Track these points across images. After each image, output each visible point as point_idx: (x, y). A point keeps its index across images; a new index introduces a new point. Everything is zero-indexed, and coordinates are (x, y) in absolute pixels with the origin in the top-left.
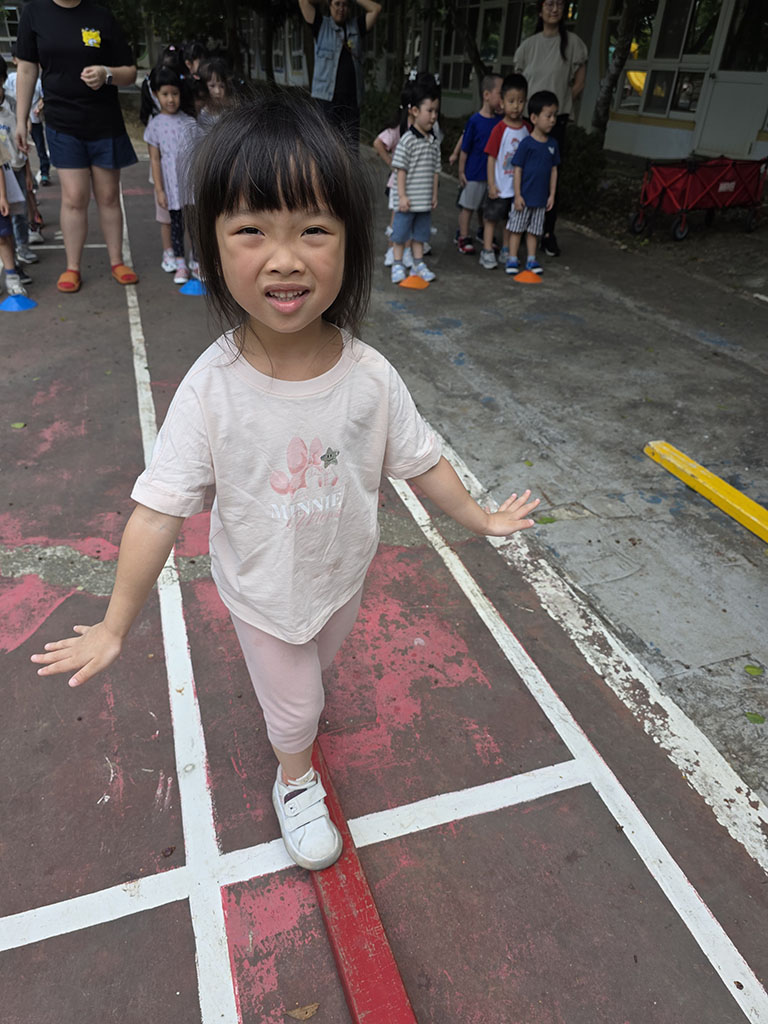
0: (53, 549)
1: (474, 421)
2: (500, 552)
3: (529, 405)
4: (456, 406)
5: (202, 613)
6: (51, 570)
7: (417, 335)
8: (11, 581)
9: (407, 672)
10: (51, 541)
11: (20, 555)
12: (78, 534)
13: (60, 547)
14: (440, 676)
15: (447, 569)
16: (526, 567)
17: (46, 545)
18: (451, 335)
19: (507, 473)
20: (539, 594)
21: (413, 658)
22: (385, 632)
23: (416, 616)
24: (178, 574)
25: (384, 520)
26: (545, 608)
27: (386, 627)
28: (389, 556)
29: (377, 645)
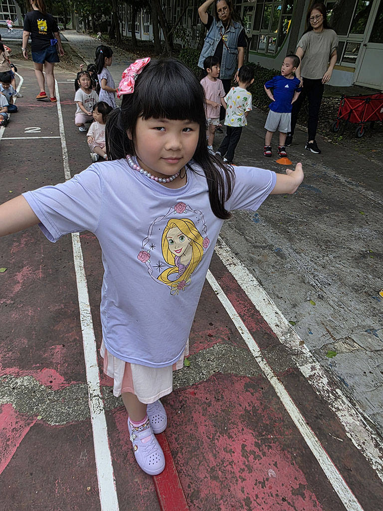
0: (22, 379)
2: (310, 383)
3: (302, 254)
4: (260, 254)
6: (20, 399)
9: (268, 506)
10: (21, 372)
11: (1, 385)
12: (38, 365)
16: (329, 396)
17: (17, 376)
20: (342, 423)
21: (270, 491)
22: (247, 463)
23: (266, 446)
24: (104, 402)
25: (231, 351)
26: (350, 437)
27: (247, 457)
28: (239, 386)
29: (243, 477)
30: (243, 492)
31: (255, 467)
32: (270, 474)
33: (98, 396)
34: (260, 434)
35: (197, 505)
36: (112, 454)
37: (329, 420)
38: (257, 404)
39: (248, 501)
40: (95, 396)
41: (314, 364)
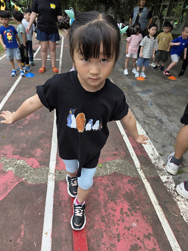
0: (20, 161)
1: (156, 127)
2: (165, 185)
3: (173, 123)
4: (150, 120)
5: (60, 196)
6: (17, 169)
7: (138, 94)
8: (4, 172)
9: (129, 240)
10: (20, 158)
11: (10, 162)
12: (28, 156)
13: (22, 161)
14: (142, 245)
15: (146, 189)
16: (174, 193)
17: (18, 159)
18: (149, 95)
19: (167, 150)
20: (179, 208)
21: (132, 233)
22: (122, 217)
23: (134, 211)
24: (55, 177)
25: (125, 163)
26: (182, 215)
27: (122, 214)
28: (125, 180)
29: (119, 224)
30: (117, 230)
31: (126, 220)
32: (133, 225)
33: (53, 174)
34: (132, 205)
35: (91, 232)
36: (54, 201)
37: (172, 205)
38: (133, 190)
39: (118, 236)
40: (52, 174)
41: (169, 176)
